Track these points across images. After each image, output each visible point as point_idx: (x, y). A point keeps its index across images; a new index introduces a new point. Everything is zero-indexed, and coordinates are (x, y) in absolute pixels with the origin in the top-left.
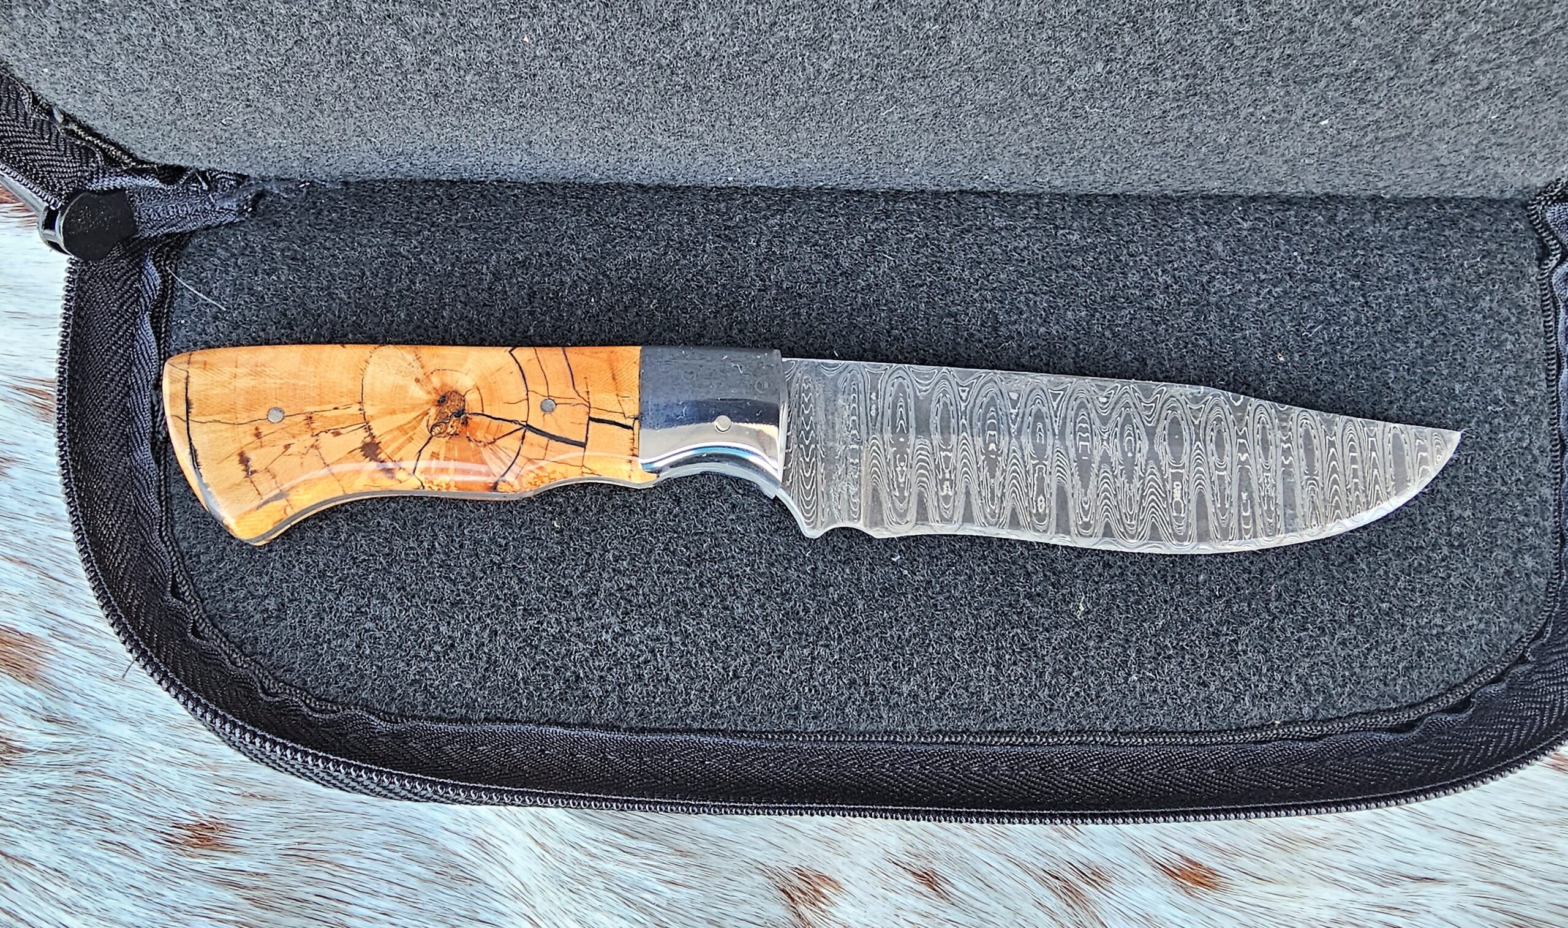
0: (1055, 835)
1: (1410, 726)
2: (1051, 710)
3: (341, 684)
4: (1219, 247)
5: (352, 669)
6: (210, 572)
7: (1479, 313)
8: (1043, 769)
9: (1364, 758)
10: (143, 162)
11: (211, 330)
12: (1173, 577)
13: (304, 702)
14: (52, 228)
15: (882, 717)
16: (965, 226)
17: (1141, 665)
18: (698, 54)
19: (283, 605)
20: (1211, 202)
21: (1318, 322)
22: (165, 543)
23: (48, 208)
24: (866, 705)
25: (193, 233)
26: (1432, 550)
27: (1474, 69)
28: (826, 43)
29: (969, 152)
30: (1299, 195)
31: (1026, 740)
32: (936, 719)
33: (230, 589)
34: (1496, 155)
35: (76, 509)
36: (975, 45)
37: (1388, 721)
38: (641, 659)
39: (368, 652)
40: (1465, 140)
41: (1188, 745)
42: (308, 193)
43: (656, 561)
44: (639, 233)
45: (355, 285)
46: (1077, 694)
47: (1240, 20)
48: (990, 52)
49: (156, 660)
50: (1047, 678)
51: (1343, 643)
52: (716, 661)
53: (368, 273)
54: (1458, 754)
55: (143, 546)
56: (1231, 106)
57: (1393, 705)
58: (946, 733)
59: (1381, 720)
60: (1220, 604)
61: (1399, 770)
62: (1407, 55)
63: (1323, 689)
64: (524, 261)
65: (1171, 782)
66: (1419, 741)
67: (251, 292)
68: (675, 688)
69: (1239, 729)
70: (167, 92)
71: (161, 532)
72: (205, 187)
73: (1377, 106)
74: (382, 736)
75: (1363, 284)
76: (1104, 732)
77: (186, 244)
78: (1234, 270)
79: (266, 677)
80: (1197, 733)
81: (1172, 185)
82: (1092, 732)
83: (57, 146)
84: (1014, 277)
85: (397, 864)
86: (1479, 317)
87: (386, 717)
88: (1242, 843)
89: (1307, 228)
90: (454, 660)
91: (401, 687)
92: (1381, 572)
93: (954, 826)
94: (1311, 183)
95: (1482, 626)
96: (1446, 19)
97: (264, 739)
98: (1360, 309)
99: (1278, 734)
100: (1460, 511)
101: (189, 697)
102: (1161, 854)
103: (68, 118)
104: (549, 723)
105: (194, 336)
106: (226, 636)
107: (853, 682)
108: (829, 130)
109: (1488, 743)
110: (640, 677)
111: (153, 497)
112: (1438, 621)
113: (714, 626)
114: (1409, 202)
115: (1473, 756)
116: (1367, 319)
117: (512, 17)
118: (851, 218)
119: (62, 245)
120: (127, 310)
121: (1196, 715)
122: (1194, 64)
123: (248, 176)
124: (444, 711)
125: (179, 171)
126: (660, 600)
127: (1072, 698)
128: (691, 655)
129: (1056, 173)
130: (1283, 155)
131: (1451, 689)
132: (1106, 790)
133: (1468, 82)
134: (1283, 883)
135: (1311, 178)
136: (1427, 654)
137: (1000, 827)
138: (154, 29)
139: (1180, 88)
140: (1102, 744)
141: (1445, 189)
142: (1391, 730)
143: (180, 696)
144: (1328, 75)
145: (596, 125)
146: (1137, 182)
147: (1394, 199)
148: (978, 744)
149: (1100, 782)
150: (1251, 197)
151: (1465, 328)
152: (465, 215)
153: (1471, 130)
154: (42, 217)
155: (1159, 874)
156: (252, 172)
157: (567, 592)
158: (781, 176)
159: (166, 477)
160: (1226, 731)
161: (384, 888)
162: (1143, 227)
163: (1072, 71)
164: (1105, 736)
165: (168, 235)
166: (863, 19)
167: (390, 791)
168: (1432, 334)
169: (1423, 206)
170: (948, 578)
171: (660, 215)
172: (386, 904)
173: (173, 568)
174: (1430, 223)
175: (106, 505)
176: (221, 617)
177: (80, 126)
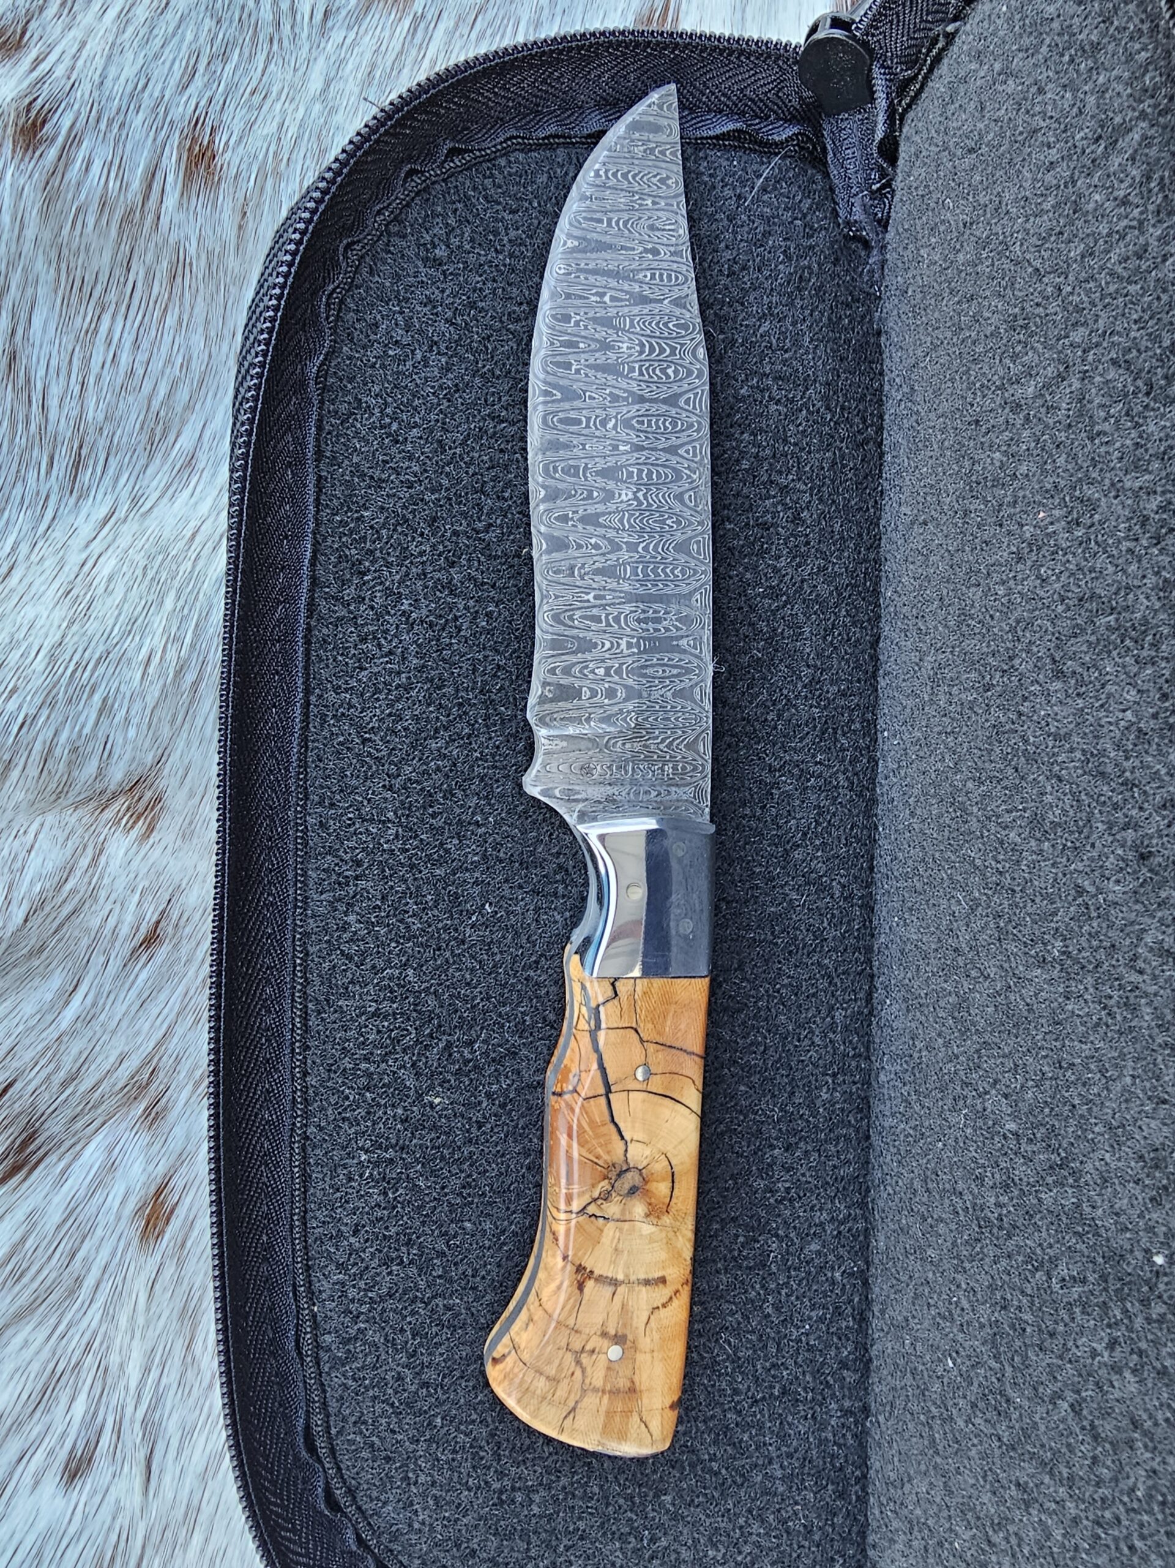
0: (198, 1073)
1: (312, 1449)
2: (329, 1071)
3: (358, 326)
4: (815, 1247)
5: (373, 337)
6: (475, 189)
7: (746, 1522)
8: (268, 1061)
9: (278, 1399)
10: (902, 120)
11: (728, 192)
12: (469, 1195)
13: (338, 287)
14: (832, 26)
15: (322, 893)
16: (836, 980)
17: (377, 1164)
18: (1025, 699)
19: (440, 265)
20: (861, 1238)
21: (736, 1349)
22: (505, 142)
23: (853, 22)
24: (334, 877)
25: (826, 175)
26: (496, 1472)
27: (1012, 1528)
28: (1038, 835)
29: (916, 984)
30: (870, 1332)
31: (297, 1044)
32: (320, 951)
33: (456, 210)
34: (915, 1543)
35: (539, 48)
36: (1036, 995)
37: (317, 1425)
38: (383, 642)
39: (391, 353)
40: (931, 1512)
41: (292, 1215)
42: (868, 294)
43: (486, 657)
44: (829, 638)
45: (774, 341)
46: (347, 1098)
47: (1064, 1280)
48: (1028, 1011)
49: (382, 130)
50: (363, 1066)
51: (399, 1378)
52: (380, 720)
53: (787, 356)
54: (282, 1500)
55: (501, 120)
56: (967, 1265)
57: (333, 1431)
58: (306, 961)
59: (318, 1419)
60: (441, 1246)
61: (265, 1437)
62: (1027, 1457)
63: (351, 1357)
64: (800, 519)
65: (253, 1196)
66: (297, 1458)
67: (767, 234)
68: (352, 677)
69: (308, 1268)
70: (981, 138)
71: (516, 137)
72: (874, 187)
73: (968, 1421)
74: (302, 369)
75: (776, 1398)
76: (306, 1126)
77: (814, 167)
78: (790, 1263)
79: (363, 247)
80: (305, 1224)
81: (882, 1199)
82: (306, 1114)
83: (919, 30)
84: (781, 1030)
85: (168, 371)
86: (742, 1521)
87: (323, 373)
88: (191, 1266)
89: (835, 1340)
90: (381, 445)
91: (354, 388)
92: (474, 1416)
93: (206, 969)
94: (883, 1346)
95: (416, 1526)
96: (1068, 1504)
97: (299, 243)
98: (750, 1394)
99: (304, 1309)
100: (537, 1501)
101: (344, 164)
102: (178, 1182)
103: (950, 38)
104: (316, 544)
105: (720, 175)
106: (408, 205)
107: (359, 863)
108: (940, 838)
109: (293, 1530)
110: (364, 640)
111: (553, 129)
112: (422, 1479)
113: (416, 719)
114: (862, 1446)
115: (278, 1515)
116: (739, 1402)
117: (1067, 499)
118: (844, 860)
119: (816, 36)
120: (746, 105)
121: (324, 1222)
122: (1015, 1227)
123: (887, 231)
124: (329, 433)
125: (893, 159)
126: (444, 660)
127: (343, 1092)
128: (387, 694)
129: (892, 1076)
130: (914, 1317)
131: (351, 1492)
132: (245, 1129)
133: (996, 1521)
134: (148, 1310)
135: (889, 1345)
136: (387, 1467)
137: (206, 1015)
138: (1052, 117)
139: (987, 1211)
140: (294, 1124)
141: (877, 1485)
142: (307, 1428)
143: (345, 155)
144: (1003, 1369)
145: (945, 592)
146: (886, 1161)
147: (866, 1432)
148: (293, 994)
149: (254, 1121)
150: (867, 1280)
151: (731, 1506)
152: (847, 457)
153: (942, 1520)
154: (844, 15)
155: (159, 1181)
156: (890, 235)
157: (454, 562)
158: (888, 786)
159: (572, 143)
160: (307, 1254)
161: (142, 357)
162: (835, 1167)
163: (1006, 1096)
164: (301, 1128)
165: (824, 150)
166: (1065, 875)
167: (244, 378)
168: (724, 1471)
169: (859, 1462)
170: (468, 962)
171: (847, 661)
172: (125, 358)
173: (479, 150)
174: (841, 1469)
175: (544, 82)
176: (428, 199)
177: (943, 49)
